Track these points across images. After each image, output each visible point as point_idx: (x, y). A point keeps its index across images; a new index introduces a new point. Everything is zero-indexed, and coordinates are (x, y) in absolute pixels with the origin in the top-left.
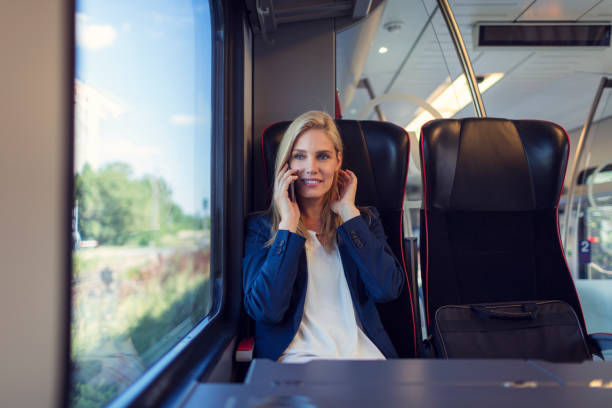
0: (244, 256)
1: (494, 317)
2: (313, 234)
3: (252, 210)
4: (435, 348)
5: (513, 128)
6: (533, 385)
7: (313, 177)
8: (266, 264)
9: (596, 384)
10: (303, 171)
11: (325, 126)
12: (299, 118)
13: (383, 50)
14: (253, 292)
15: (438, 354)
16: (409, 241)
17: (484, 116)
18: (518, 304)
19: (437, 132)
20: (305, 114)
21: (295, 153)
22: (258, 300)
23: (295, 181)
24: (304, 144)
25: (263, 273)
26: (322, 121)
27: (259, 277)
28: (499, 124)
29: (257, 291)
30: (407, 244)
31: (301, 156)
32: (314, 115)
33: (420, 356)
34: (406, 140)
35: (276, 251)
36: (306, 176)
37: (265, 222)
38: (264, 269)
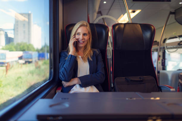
0: (59, 63)
1: (131, 81)
2: (80, 57)
3: (63, 50)
4: (114, 89)
5: (139, 26)
6: (135, 99)
7: (82, 40)
8: (65, 65)
9: (152, 98)
10: (79, 39)
11: (87, 26)
12: (79, 23)
13: (105, 2)
14: (61, 73)
15: (115, 91)
16: (108, 59)
17: (131, 22)
18: (139, 77)
19: (117, 27)
20: (81, 22)
21: (77, 33)
22: (63, 75)
23: (76, 42)
24: (80, 31)
25: (64, 68)
26: (86, 24)
27: (63, 68)
28: (135, 25)
29: (62, 72)
30: (108, 60)
31: (79, 34)
32: (83, 22)
33: (110, 91)
34: (108, 29)
35: (67, 61)
36: (80, 40)
37: (66, 53)
38: (64, 66)
